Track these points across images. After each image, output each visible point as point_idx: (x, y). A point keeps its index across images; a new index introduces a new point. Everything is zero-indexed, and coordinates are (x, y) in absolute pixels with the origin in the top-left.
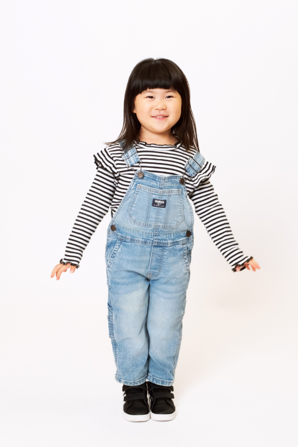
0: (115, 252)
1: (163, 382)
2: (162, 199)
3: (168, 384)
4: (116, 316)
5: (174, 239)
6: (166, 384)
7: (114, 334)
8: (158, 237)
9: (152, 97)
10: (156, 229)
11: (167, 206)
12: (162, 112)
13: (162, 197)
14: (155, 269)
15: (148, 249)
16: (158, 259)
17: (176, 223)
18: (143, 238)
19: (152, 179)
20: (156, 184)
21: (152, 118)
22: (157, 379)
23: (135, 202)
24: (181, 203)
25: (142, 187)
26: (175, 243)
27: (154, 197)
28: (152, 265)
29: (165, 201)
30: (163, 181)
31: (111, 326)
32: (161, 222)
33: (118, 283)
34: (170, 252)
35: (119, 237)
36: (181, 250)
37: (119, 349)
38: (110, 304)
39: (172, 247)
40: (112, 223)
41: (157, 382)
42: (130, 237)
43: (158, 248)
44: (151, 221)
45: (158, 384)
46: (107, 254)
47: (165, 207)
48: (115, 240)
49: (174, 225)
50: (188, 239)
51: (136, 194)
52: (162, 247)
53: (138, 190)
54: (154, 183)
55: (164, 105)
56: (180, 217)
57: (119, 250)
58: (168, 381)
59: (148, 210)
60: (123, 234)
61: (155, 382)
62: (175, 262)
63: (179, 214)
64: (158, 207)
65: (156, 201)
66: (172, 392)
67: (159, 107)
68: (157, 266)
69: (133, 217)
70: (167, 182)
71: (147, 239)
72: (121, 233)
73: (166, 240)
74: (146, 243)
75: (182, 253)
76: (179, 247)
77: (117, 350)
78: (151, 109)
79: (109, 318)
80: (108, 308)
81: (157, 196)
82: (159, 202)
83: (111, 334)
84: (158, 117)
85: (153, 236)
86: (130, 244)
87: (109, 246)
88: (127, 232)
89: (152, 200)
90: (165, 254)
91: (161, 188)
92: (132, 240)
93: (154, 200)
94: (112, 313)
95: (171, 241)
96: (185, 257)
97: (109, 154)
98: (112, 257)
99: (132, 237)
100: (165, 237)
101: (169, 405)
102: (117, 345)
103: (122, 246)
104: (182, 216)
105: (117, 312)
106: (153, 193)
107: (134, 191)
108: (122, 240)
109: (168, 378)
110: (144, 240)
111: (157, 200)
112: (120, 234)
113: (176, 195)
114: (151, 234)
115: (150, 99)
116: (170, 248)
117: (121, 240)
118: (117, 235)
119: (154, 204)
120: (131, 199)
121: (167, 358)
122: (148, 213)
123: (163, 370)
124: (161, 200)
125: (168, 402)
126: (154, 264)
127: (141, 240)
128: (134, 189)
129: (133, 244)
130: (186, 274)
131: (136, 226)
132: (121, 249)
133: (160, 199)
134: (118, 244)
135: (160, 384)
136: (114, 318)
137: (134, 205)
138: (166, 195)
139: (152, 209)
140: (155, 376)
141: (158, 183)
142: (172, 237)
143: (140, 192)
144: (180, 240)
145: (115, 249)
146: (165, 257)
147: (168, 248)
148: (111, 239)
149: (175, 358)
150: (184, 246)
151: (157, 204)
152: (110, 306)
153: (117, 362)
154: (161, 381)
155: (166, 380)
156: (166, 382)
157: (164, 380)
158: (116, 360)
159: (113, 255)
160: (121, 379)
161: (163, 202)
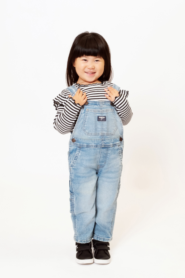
0: (77, 156)
1: (104, 239)
2: (103, 116)
3: (107, 240)
4: (76, 198)
5: (114, 143)
6: (106, 240)
7: (74, 210)
8: (104, 142)
10: (103, 135)
11: (107, 120)
12: (92, 71)
13: (103, 114)
14: (102, 162)
15: (99, 150)
16: (104, 156)
17: (113, 131)
18: (95, 144)
19: (95, 104)
20: (97, 107)
21: (85, 73)
22: (100, 237)
23: (86, 121)
24: (115, 118)
25: (89, 110)
26: (114, 145)
27: (98, 115)
28: (100, 160)
29: (105, 117)
30: (101, 104)
31: (72, 205)
32: (105, 130)
33: (79, 177)
34: (112, 151)
35: (78, 146)
36: (118, 149)
37: (78, 219)
38: (72, 191)
39: (112, 148)
40: (72, 137)
41: (100, 239)
42: (86, 145)
43: (105, 149)
44: (99, 131)
45: (101, 241)
46: (70, 158)
47: (105, 121)
48: (76, 148)
49: (113, 132)
50: (121, 143)
51: (86, 115)
52: (106, 148)
53: (87, 113)
54: (96, 106)
55: (93, 66)
56: (115, 127)
57: (80, 154)
58: (107, 238)
59: (96, 124)
60: (81, 143)
61: (98, 240)
62: (115, 158)
63: (115, 125)
64: (102, 121)
65: (100, 117)
66: (108, 246)
67: (90, 67)
68: (104, 160)
69: (87, 131)
70: (103, 105)
71: (97, 144)
72: (80, 143)
73: (109, 143)
74: (97, 146)
75: (118, 151)
76: (117, 147)
77: (76, 220)
78: (85, 67)
79: (71, 200)
80: (70, 194)
81: (100, 114)
82: (102, 117)
83: (72, 211)
84: (89, 73)
85: (101, 141)
86: (86, 149)
87: (71, 153)
88: (84, 141)
89: (97, 117)
90: (109, 152)
91: (101, 109)
92: (88, 146)
93: (98, 117)
94: (73, 197)
95: (112, 144)
96: (120, 155)
97: (63, 96)
98: (75, 159)
99: (88, 144)
100: (108, 141)
101: (106, 254)
102: (76, 217)
103: (81, 151)
104: (116, 126)
105: (77, 195)
106: (97, 112)
107: (84, 114)
108: (81, 147)
109: (107, 236)
110: (95, 145)
111: (100, 116)
112: (78, 144)
113: (111, 112)
114: (100, 139)
115: (85, 61)
116: (111, 148)
117: (79, 147)
118: (77, 145)
119: (99, 119)
120: (83, 119)
121: (107, 223)
122: (96, 126)
123: (104, 231)
125: (106, 252)
126: (101, 159)
127: (93, 145)
128: (84, 113)
129: (89, 148)
130: (120, 166)
131: (90, 136)
132: (81, 153)
133: (102, 116)
134: (78, 151)
135: (102, 241)
136: (74, 200)
137: (86, 123)
138: (105, 113)
139: (98, 123)
140: (99, 236)
141: (99, 106)
142: (112, 141)
143: (89, 114)
144: (117, 143)
145: (77, 154)
146: (108, 154)
147: (110, 149)
148: (72, 148)
149: (112, 223)
150: (120, 147)
151: (100, 119)
152: (71, 192)
153: (76, 228)
154: (103, 238)
155: (106, 238)
156: (106, 239)
157: (105, 238)
158: (75, 227)
159: (76, 158)
160: (78, 239)
161: (104, 118)
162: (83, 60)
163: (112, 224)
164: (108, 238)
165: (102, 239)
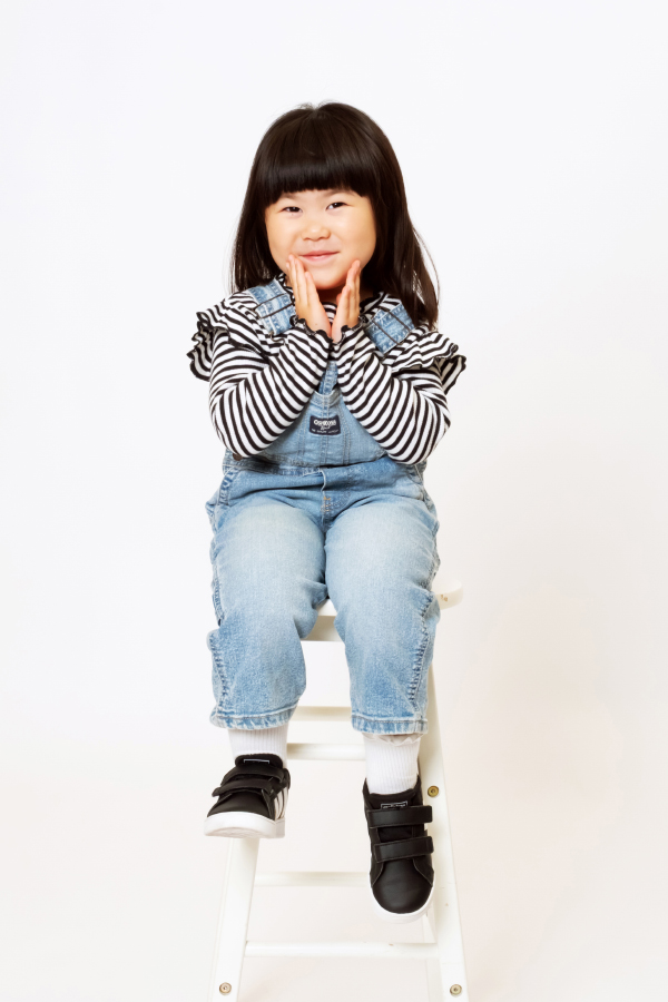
1: (389, 725)
2: (331, 417)
3: (403, 726)
6: (399, 728)
9: (296, 210)
13: (331, 410)
29: (338, 419)
44: (309, 458)
47: (339, 432)
58: (402, 719)
59: (301, 439)
64: (324, 434)
65: (316, 422)
67: (315, 231)
78: (295, 237)
81: (319, 411)
82: (325, 423)
91: (327, 392)
93: (312, 419)
109: (399, 711)
111: (319, 419)
115: (292, 213)
119: (313, 427)
122: (301, 444)
124: (330, 419)
133: (327, 417)
151: (318, 428)
153: (224, 668)
154: (383, 722)
155: (395, 719)
156: (399, 723)
157: (390, 719)
158: (218, 666)
159: (225, 484)
160: (233, 713)
161: (333, 423)
162: (285, 209)
163: (423, 659)
164: (406, 718)
165: (382, 726)
